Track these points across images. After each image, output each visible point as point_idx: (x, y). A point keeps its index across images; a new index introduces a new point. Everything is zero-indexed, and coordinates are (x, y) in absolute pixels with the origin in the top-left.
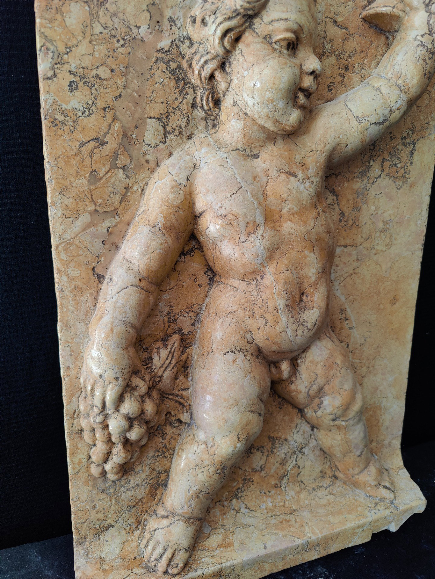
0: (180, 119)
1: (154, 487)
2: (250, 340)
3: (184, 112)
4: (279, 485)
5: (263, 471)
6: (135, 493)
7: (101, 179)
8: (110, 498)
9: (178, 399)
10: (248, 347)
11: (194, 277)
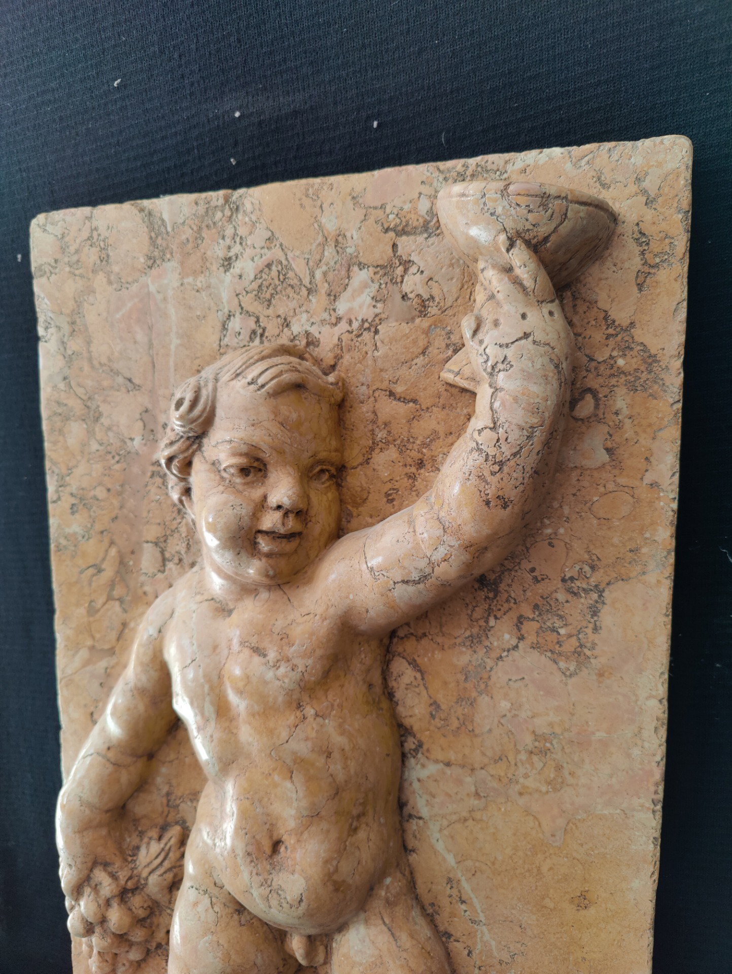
0: (180, 543)
3: (184, 535)
7: (98, 610)
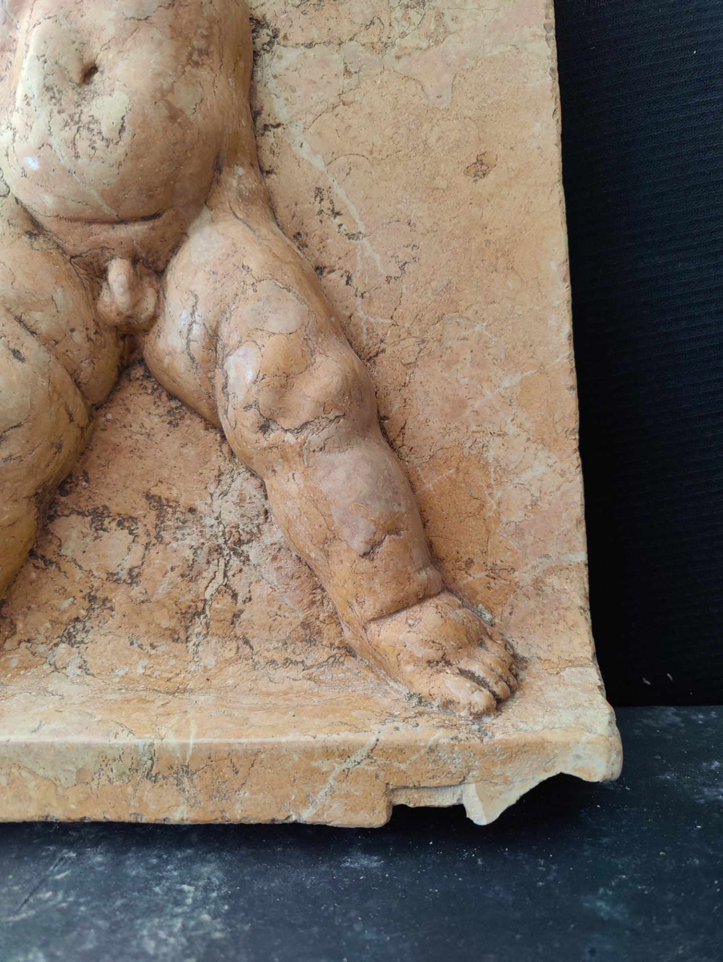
2: (2, 188)
4: (182, 636)
5: (137, 583)
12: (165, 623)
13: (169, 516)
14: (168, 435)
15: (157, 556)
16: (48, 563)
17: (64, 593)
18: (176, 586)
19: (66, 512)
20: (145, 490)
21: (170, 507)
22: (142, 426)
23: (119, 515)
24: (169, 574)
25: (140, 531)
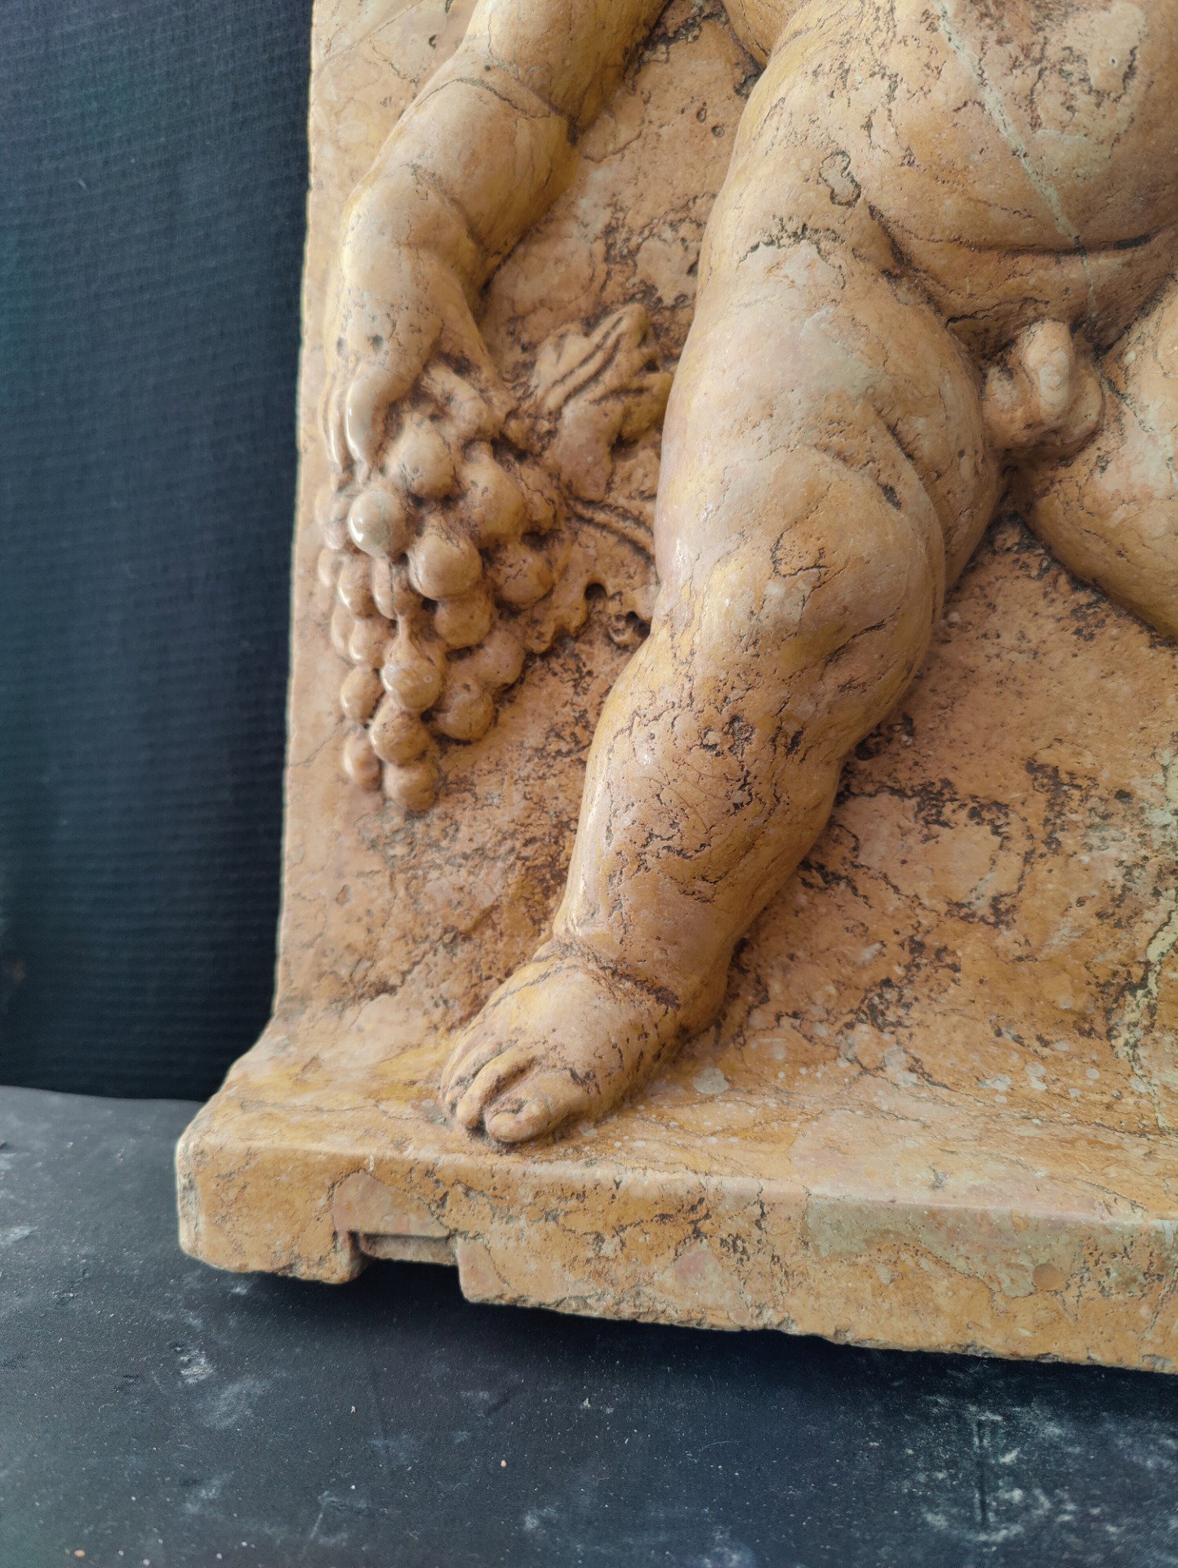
1: (542, 881)
2: (844, 189)
4: (1100, 1026)
5: (1007, 924)
6: (472, 878)
8: (392, 878)
9: (628, 527)
10: (834, 217)
11: (698, 105)
12: (1065, 1001)
13: (1074, 804)
14: (1075, 655)
15: (1049, 878)
16: (832, 878)
17: (863, 933)
18: (1087, 934)
19: (869, 788)
20: (1028, 754)
21: (1078, 787)
22: (1022, 636)
23: (974, 798)
24: (1072, 911)
25: (1014, 829)
